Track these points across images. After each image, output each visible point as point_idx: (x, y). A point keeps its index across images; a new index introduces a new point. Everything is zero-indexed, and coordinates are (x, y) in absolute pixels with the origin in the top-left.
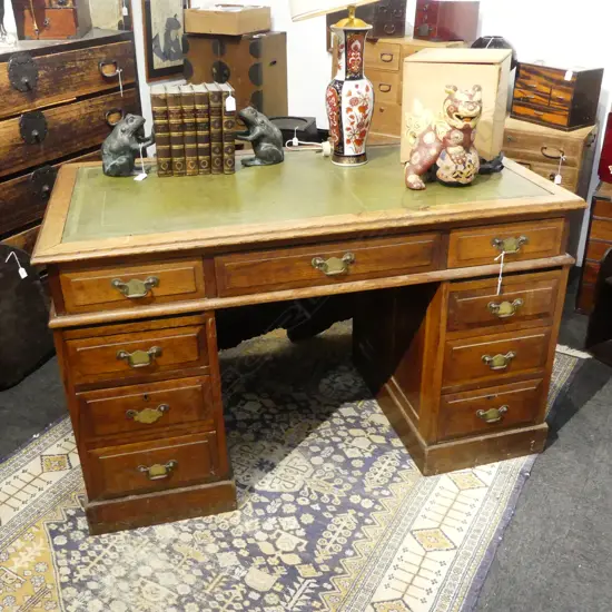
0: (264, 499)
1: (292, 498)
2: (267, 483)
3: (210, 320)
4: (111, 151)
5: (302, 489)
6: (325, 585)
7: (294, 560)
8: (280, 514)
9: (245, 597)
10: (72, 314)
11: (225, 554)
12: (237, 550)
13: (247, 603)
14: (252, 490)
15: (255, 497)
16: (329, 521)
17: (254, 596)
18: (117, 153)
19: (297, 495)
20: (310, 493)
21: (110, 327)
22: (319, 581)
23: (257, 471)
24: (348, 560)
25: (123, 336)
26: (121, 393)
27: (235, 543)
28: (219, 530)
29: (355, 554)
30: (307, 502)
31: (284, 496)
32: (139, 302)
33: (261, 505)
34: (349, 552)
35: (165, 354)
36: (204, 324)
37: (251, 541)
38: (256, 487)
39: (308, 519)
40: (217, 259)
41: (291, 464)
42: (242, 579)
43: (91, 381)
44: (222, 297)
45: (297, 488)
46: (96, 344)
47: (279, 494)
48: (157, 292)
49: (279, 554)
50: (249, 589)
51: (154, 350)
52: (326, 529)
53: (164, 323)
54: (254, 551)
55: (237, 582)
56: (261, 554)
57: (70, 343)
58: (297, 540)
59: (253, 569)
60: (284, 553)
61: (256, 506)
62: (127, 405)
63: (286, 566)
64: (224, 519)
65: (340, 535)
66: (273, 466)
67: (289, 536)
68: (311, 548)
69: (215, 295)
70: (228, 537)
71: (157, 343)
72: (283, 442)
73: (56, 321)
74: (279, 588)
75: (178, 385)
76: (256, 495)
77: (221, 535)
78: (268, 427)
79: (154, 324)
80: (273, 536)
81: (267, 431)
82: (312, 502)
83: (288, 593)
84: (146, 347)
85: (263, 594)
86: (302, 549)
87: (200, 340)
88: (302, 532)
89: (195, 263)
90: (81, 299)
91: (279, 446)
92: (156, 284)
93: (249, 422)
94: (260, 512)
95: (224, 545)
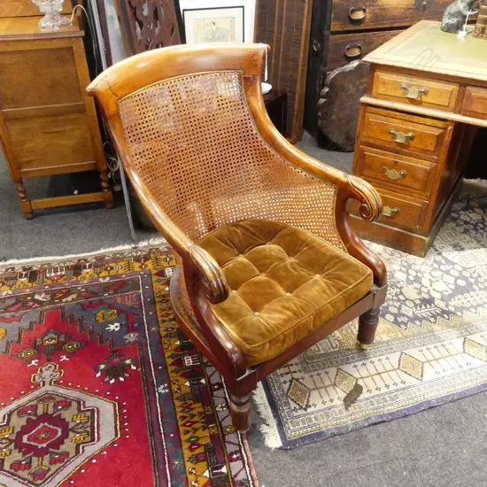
0: (443, 261)
1: (460, 269)
2: (453, 255)
3: (450, 128)
4: (450, 14)
5: (471, 268)
6: (445, 315)
7: (436, 296)
8: (447, 272)
9: (396, 295)
10: (375, 97)
11: (401, 273)
12: (409, 275)
13: (395, 298)
14: (440, 254)
15: (439, 258)
16: (474, 290)
17: (401, 297)
18: (452, 15)
19: (465, 269)
20: (474, 272)
21: (390, 112)
22: (444, 312)
23: (450, 248)
24: (469, 313)
25: (396, 121)
26: (383, 155)
27: (410, 272)
28: (406, 262)
29: (476, 313)
30: (468, 275)
31: (456, 266)
32: (412, 101)
33: (439, 263)
34: (473, 310)
35: (415, 140)
36: (445, 129)
37: (419, 275)
38: (444, 254)
39: (462, 283)
40: (468, 88)
41: (475, 254)
42: (401, 288)
43: (371, 141)
44: (464, 115)
45: (468, 266)
46: (381, 120)
47: (454, 264)
48: (425, 99)
49: (431, 289)
50: (401, 293)
51: (410, 134)
52: (469, 292)
53: (422, 120)
54: (418, 280)
55: (397, 287)
56: (420, 283)
57: (367, 114)
58: (446, 288)
59: (410, 287)
60: (434, 290)
61: (435, 261)
62: (384, 163)
63: (430, 295)
64: (412, 258)
65: (475, 300)
66: (462, 249)
67: (444, 284)
68: (451, 296)
69: (460, 113)
70: (409, 266)
71: (413, 131)
72: (479, 242)
73: (365, 99)
74: (418, 302)
75: (416, 163)
76: (440, 257)
77: (406, 264)
78: (477, 230)
79: (416, 119)
80: (433, 280)
81: (474, 232)
82: (471, 277)
83: (421, 307)
84: (406, 131)
85: (407, 299)
86: (446, 294)
87: (440, 138)
88: (453, 287)
89: (454, 87)
90: (381, 90)
91: (475, 242)
92: (425, 93)
93: (466, 223)
94: (436, 266)
95: (404, 269)
